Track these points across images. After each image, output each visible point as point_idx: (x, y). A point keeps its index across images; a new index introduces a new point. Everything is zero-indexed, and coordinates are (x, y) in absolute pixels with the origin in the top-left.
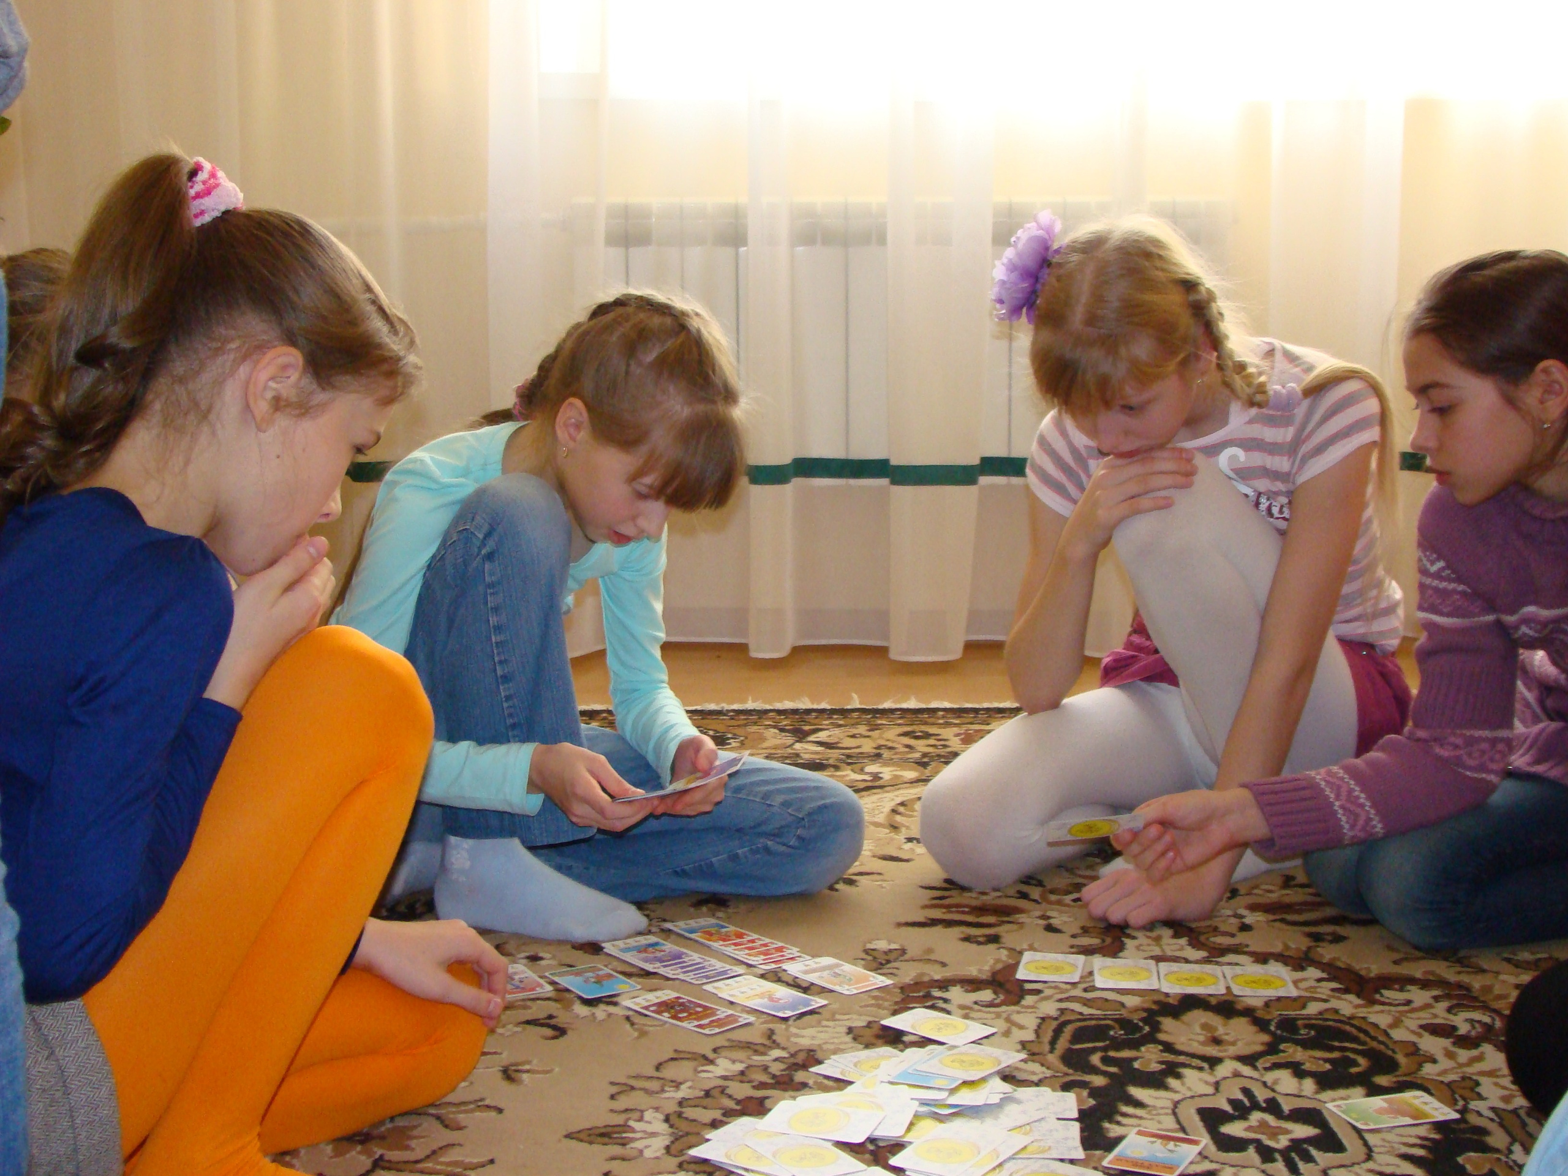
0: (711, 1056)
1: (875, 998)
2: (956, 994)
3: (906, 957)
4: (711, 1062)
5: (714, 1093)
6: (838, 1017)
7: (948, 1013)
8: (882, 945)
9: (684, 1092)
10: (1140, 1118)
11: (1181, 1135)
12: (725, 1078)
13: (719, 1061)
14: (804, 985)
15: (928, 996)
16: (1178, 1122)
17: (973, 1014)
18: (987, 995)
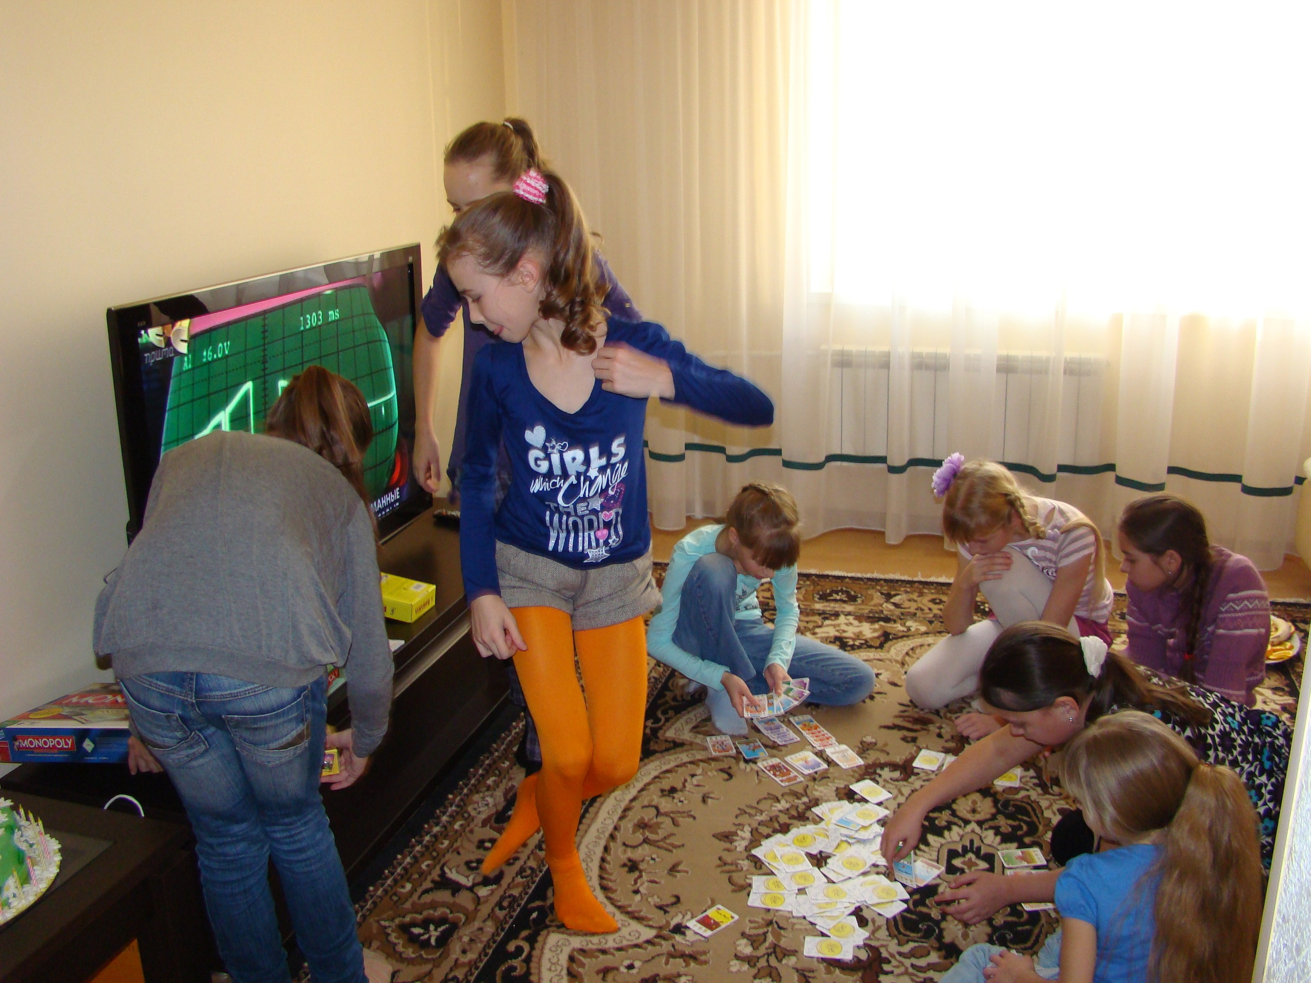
0: (780, 797)
1: (854, 771)
2: (886, 773)
3: (876, 747)
4: (778, 801)
5: (774, 819)
6: (836, 781)
7: (877, 783)
8: (869, 739)
9: (763, 817)
10: (924, 852)
11: (935, 864)
12: (780, 811)
13: (783, 802)
14: (830, 760)
15: (875, 773)
16: (938, 857)
17: (888, 785)
18: (897, 774)
